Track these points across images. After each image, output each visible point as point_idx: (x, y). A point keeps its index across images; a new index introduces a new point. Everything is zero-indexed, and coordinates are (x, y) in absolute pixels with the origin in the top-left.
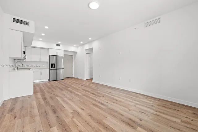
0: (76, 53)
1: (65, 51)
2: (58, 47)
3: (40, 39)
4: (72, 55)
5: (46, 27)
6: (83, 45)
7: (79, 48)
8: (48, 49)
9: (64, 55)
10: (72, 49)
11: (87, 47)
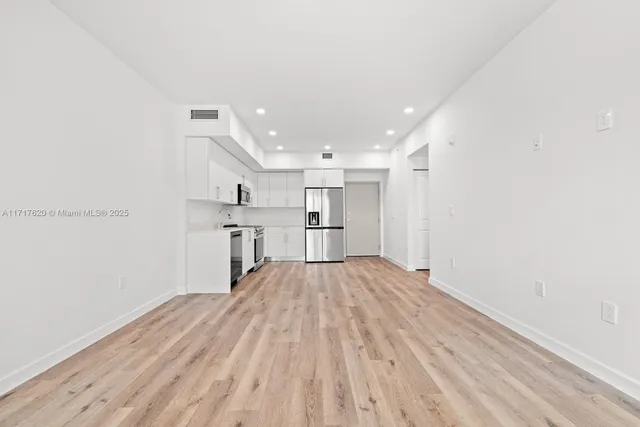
0: (386, 171)
1: (346, 171)
2: (327, 163)
3: (280, 148)
4: (378, 183)
5: (261, 111)
6: (401, 140)
7: (395, 155)
8: (301, 171)
9: (346, 183)
10: (373, 161)
11: (412, 145)
